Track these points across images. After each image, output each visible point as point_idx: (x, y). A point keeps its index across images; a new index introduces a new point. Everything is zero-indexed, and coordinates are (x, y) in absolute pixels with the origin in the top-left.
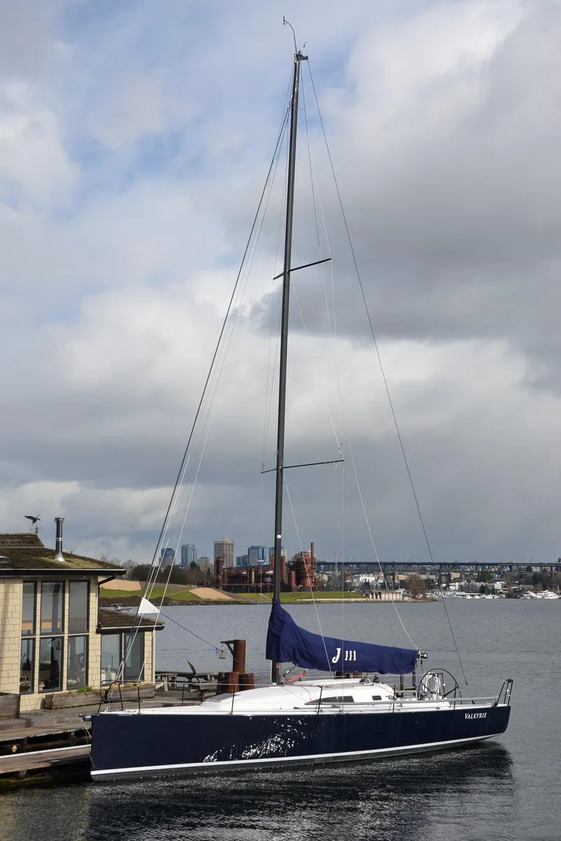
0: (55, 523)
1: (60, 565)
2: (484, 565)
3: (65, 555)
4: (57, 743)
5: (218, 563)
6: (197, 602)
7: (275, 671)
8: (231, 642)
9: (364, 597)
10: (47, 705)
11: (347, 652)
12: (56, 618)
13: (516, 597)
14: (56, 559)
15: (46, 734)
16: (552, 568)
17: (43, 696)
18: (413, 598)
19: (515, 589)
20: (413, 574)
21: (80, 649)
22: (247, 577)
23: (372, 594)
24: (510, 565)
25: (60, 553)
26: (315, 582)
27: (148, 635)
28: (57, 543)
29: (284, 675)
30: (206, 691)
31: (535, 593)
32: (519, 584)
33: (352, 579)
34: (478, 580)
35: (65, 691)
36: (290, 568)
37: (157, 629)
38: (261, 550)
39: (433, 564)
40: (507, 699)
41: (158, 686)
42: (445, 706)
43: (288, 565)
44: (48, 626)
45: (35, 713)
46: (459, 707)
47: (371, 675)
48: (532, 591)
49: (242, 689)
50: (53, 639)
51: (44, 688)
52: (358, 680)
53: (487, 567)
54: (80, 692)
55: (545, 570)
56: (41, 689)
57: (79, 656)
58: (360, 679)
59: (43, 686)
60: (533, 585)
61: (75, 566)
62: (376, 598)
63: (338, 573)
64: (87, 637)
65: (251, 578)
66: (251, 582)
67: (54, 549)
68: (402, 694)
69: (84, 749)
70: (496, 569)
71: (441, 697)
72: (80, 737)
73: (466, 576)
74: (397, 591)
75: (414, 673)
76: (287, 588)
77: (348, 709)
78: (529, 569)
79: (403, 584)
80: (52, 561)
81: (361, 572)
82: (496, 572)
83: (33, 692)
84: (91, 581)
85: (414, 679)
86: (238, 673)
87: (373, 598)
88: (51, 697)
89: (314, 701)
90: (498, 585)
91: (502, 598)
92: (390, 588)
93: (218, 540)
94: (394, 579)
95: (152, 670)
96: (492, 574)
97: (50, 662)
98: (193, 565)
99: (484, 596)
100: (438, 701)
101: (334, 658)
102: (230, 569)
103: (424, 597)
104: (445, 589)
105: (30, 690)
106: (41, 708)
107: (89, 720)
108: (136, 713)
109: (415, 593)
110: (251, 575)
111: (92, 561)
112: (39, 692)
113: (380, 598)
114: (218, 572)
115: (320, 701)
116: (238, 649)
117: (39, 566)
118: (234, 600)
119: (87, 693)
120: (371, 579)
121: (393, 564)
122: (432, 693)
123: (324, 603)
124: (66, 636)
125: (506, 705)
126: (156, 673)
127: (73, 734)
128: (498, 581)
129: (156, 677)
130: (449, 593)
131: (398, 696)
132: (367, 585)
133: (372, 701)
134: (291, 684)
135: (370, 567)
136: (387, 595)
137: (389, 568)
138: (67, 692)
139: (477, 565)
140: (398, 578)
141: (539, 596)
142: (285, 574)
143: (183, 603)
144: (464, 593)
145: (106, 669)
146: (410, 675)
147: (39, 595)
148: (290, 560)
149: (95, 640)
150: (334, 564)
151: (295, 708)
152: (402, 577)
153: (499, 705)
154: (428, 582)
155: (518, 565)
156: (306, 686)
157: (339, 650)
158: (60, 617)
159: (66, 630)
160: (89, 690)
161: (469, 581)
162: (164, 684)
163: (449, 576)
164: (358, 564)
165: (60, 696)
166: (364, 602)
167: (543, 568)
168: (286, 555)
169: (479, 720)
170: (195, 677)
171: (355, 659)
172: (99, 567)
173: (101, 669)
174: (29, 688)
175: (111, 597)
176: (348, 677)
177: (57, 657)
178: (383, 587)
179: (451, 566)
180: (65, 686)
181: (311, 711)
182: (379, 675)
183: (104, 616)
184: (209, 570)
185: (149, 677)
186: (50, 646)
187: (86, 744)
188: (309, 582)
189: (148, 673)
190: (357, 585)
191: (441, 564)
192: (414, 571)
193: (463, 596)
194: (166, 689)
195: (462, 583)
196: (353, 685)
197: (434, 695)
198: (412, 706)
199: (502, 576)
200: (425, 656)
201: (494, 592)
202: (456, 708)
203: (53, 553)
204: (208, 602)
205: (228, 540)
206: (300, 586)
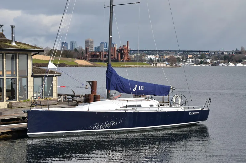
0: (11, 28)
1: (13, 47)
2: (202, 51)
3: (16, 42)
4: (14, 122)
5: (86, 49)
6: (77, 66)
7: (108, 94)
8: (91, 82)
9: (150, 65)
10: (10, 107)
11: (140, 86)
12: (13, 70)
13: (216, 65)
14: (12, 44)
15: (9, 118)
16: (233, 53)
17: (8, 102)
18: (171, 65)
19: (216, 62)
20: (172, 55)
21: (24, 83)
22: (99, 56)
23: (153, 64)
24: (214, 52)
25: (14, 41)
26: (129, 58)
27: (54, 78)
28: (12, 37)
29: (112, 96)
30: (79, 102)
31: (225, 64)
32: (217, 60)
33: (145, 57)
34: (200, 58)
35: (18, 101)
36: (118, 52)
37: (58, 76)
38: (105, 44)
39: (180, 51)
40: (208, 107)
41: (59, 100)
42: (181, 109)
43: (117, 51)
44: (9, 73)
45: (5, 110)
46: (187, 110)
47: (150, 96)
48: (223, 63)
49: (95, 101)
50: (12, 79)
51: (8, 99)
52: (144, 98)
53: (204, 52)
54: (24, 101)
55: (230, 54)
56: (7, 100)
57: (24, 86)
58: (145, 98)
59: (8, 98)
60: (224, 60)
61: (21, 47)
62: (155, 65)
63: (139, 55)
64: (27, 78)
65: (101, 56)
66: (101, 57)
67: (11, 39)
68: (163, 104)
69: (25, 125)
70: (208, 54)
71: (180, 106)
72: (23, 120)
73: (194, 56)
74: (164, 63)
75: (169, 96)
76: (116, 61)
77: (139, 110)
78: (222, 53)
79: (167, 60)
80: (10, 45)
81: (149, 54)
82: (208, 55)
83: (3, 101)
84: (28, 54)
85: (168, 98)
86: (93, 95)
87: (153, 65)
88: (12, 103)
89: (124, 107)
90: (208, 60)
91: (210, 66)
92: (161, 61)
93: (87, 39)
94: (163, 57)
95: (56, 93)
96: (206, 55)
97: (11, 89)
98: (76, 50)
99: (202, 65)
100: (178, 107)
101: (134, 89)
102: (92, 52)
103: (176, 65)
104: (185, 62)
105: (2, 100)
106: (7, 108)
107: (26, 112)
108: (47, 110)
109: (172, 63)
110: (101, 54)
111: (28, 45)
112: (6, 101)
113: (157, 65)
114: (86, 53)
115: (126, 107)
116: (93, 84)
117: (4, 47)
118: (93, 65)
119: (27, 102)
120: (153, 57)
121: (163, 51)
122: (176, 104)
123: (132, 67)
124: (18, 78)
125: (207, 109)
126: (58, 94)
127: (21, 118)
128: (209, 58)
129: (58, 96)
130: (187, 64)
131: (161, 105)
132: (151, 60)
133: (149, 107)
134: (115, 99)
135: (153, 52)
136: (160, 64)
137: (161, 53)
138: (19, 101)
139: (199, 51)
140: (165, 57)
141: (226, 65)
142: (116, 54)
143: (71, 66)
144: (193, 64)
145: (36, 92)
146: (167, 96)
147: (5, 60)
148: (118, 48)
149: (31, 80)
150: (137, 50)
151: (116, 109)
152: (167, 57)
153: (204, 109)
154: (178, 59)
155: (217, 51)
156: (121, 100)
157: (136, 85)
158: (15, 69)
159: (18, 75)
160: (29, 101)
161: (196, 59)
162: (62, 99)
163: (187, 56)
164: (148, 51)
165: (16, 103)
166: (150, 67)
167: (229, 53)
168: (116, 46)
169: (195, 115)
170: (75, 96)
171: (143, 90)
172: (32, 48)
173: (34, 92)
174: (2, 99)
175: (39, 62)
176: (140, 97)
177: (14, 87)
178: (158, 61)
179: (188, 52)
180: (18, 99)
181: (123, 111)
182: (153, 96)
183: (34, 69)
184: (82, 52)
185: (55, 96)
186: (11, 82)
187: (25, 123)
188: (126, 58)
189: (54, 94)
190: (147, 60)
191: (184, 51)
192: (172, 54)
193: (193, 65)
194: (62, 101)
195: (193, 59)
196: (141, 100)
197: (177, 105)
198: (167, 109)
199: (210, 56)
200: (174, 88)
201: (206, 63)
202: (186, 110)
203: (11, 41)
204: (82, 66)
205: (91, 39)
206: (122, 60)
